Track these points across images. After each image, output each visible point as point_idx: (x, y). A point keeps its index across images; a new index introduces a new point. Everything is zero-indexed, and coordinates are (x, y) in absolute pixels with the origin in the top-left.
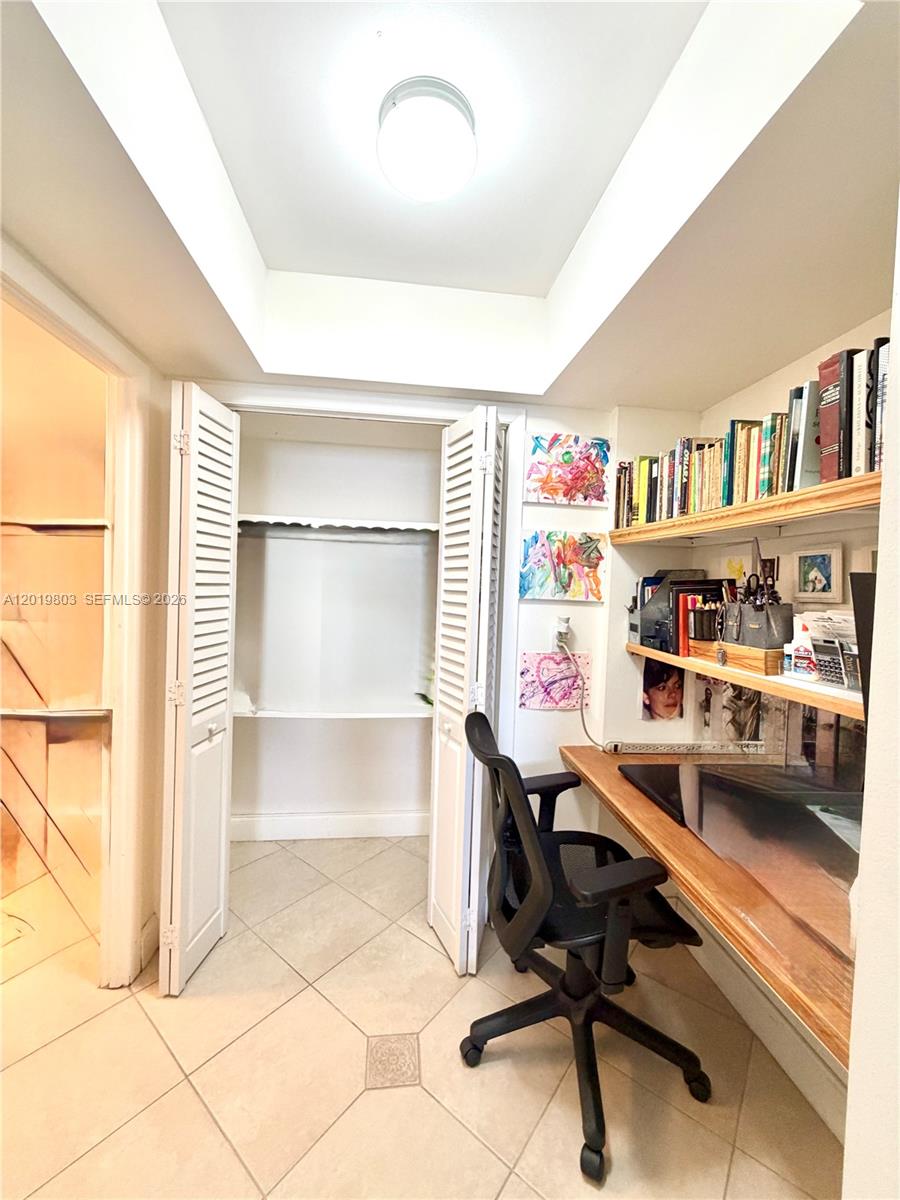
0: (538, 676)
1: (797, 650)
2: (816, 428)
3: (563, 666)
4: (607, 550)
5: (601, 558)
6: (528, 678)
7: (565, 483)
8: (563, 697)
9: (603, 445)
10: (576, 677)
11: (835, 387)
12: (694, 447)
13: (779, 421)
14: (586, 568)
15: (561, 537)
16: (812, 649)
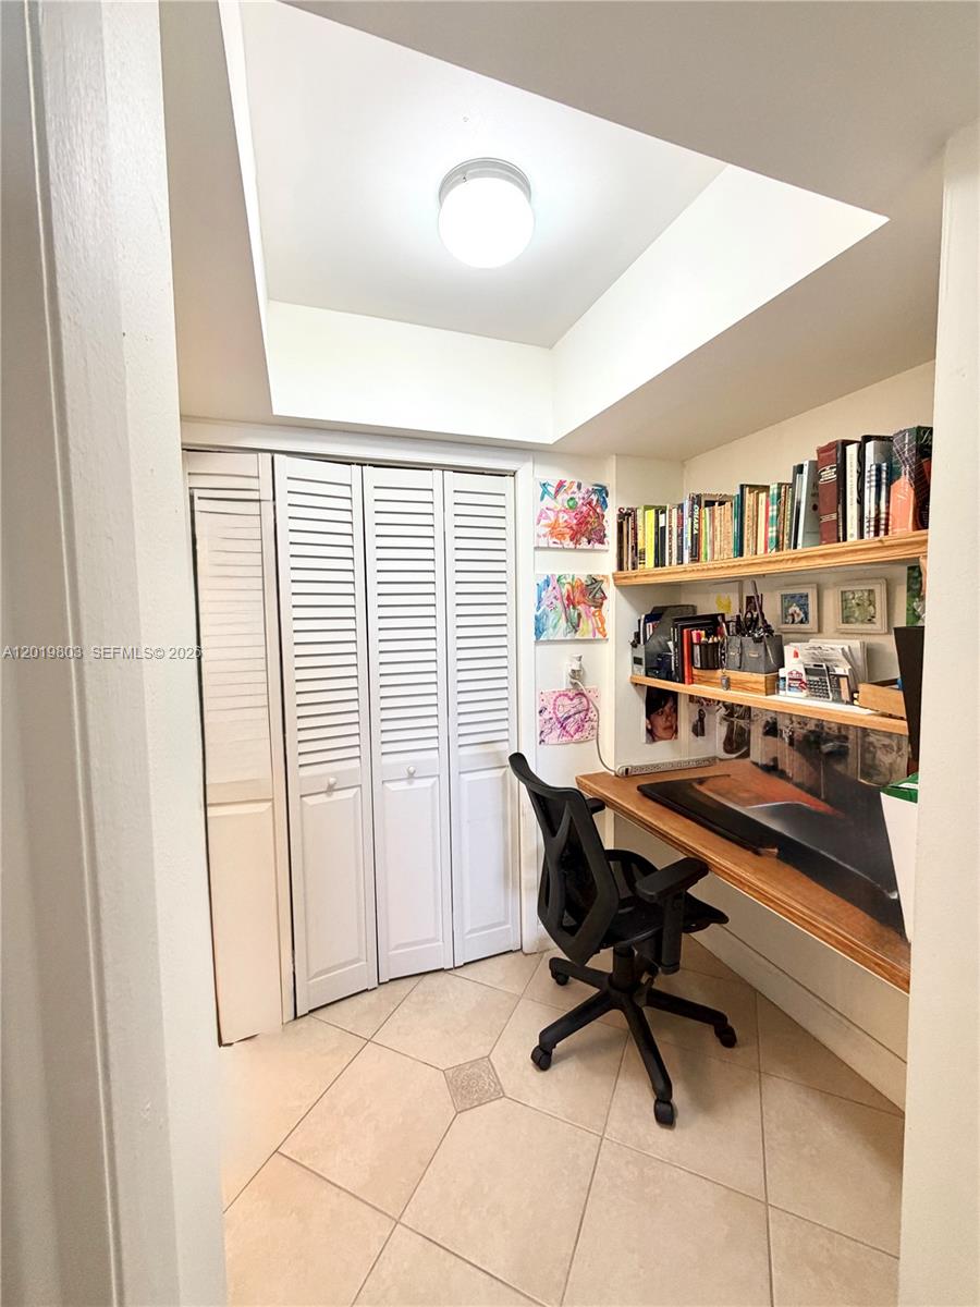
0: (555, 713)
1: (791, 673)
2: (814, 499)
3: (576, 701)
4: (610, 590)
5: (605, 598)
6: (546, 715)
7: (571, 528)
8: (577, 731)
9: (602, 491)
10: (587, 710)
11: (831, 468)
12: (703, 504)
13: (783, 490)
14: (593, 608)
15: (569, 580)
16: (803, 672)
